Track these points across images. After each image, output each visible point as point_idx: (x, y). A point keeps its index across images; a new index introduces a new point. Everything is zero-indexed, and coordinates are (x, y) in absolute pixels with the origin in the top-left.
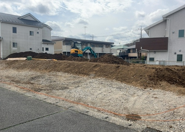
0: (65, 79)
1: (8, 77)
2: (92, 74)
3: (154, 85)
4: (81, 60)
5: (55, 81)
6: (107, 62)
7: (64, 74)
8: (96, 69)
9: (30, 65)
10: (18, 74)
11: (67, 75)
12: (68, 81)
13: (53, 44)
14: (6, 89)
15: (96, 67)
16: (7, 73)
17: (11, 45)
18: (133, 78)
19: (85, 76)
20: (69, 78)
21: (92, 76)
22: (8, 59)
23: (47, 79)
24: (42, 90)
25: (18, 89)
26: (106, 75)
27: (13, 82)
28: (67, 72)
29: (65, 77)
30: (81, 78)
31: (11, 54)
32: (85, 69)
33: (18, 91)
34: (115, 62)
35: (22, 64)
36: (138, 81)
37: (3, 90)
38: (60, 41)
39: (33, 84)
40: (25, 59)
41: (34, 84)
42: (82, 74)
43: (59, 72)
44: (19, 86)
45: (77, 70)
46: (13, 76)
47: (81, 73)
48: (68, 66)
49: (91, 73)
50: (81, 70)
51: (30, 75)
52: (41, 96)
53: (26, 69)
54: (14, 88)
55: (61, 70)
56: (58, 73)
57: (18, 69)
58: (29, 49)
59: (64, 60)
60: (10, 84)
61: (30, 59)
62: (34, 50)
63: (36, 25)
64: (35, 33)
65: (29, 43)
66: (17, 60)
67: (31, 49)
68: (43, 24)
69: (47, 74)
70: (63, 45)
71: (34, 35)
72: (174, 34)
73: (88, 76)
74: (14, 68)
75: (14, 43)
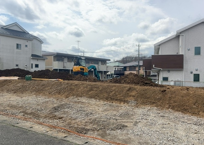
0: (101, 109)
2: (132, 101)
8: (133, 94)
9: (31, 87)
13: (44, 60)
20: (106, 107)
21: (133, 104)
24: (88, 130)
26: (154, 103)
28: (94, 98)
29: (98, 106)
38: (50, 56)
39: (62, 118)
40: (16, 78)
41: (64, 119)
42: (116, 100)
43: (81, 97)
45: (106, 95)
47: (114, 99)
48: (90, 89)
49: (128, 99)
50: (111, 95)
51: (43, 103)
55: (82, 94)
57: (15, 93)
58: (15, 66)
59: (71, 80)
60: (26, 119)
61: (29, 79)
62: (21, 67)
63: (25, 36)
64: (23, 46)
65: (15, 58)
66: (9, 80)
67: (17, 65)
68: (32, 36)
69: (65, 101)
70: (54, 61)
71: (22, 48)
72: (189, 51)
74: (10, 91)
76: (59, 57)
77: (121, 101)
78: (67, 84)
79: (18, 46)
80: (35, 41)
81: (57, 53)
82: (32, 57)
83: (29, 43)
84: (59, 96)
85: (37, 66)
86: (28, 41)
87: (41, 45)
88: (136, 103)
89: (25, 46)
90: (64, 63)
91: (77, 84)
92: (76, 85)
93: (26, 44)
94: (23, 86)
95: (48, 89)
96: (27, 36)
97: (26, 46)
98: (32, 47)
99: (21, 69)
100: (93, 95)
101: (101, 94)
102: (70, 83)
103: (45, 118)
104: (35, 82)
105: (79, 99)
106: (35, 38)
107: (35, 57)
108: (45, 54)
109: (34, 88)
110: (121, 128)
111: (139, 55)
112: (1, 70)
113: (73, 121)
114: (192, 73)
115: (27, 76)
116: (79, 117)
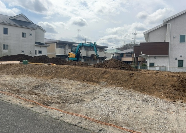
0: (73, 88)
1: (4, 85)
2: (103, 82)
3: (182, 97)
4: (82, 64)
5: (63, 91)
6: (114, 68)
7: (69, 81)
8: (106, 76)
9: (26, 70)
10: (15, 80)
11: (74, 83)
12: (79, 91)
13: (47, 47)
14: (6, 102)
15: (105, 73)
16: (2, 80)
18: (153, 87)
19: (95, 84)
20: (78, 87)
21: (103, 85)
23: (54, 89)
24: (52, 103)
25: (22, 102)
26: (120, 84)
27: (13, 92)
29: (73, 86)
30: (92, 87)
32: (93, 76)
33: (23, 104)
34: (123, 68)
35: (17, 68)
36: (161, 91)
37: (2, 103)
38: (53, 44)
39: (38, 94)
40: (18, 62)
41: (39, 95)
42: (91, 81)
43: (63, 78)
44: (21, 97)
45: (83, 77)
46: (11, 84)
47: (89, 80)
48: (72, 72)
49: (101, 81)
50: (88, 77)
51: (30, 82)
52: (54, 112)
53: (23, 75)
54: (16, 101)
55: (65, 76)
56: (61, 79)
57: (13, 74)
58: (21, 52)
59: (63, 64)
60: (10, 94)
61: (26, 63)
62: (26, 53)
63: (29, 26)
65: (21, 45)
66: (10, 64)
69: (49, 81)
70: (56, 48)
71: (27, 37)
72: (175, 39)
73: (98, 84)
74: (9, 73)
75: (4, 45)
76: (61, 44)
77: (94, 82)
78: (55, 67)
81: (59, 41)
82: (35, 45)
84: (46, 77)
86: (32, 30)
87: (44, 34)
88: (106, 84)
89: (29, 34)
90: (65, 50)
91: (63, 67)
92: (62, 69)
93: (31, 33)
94: (20, 69)
95: (39, 72)
98: (36, 35)
99: (25, 55)
100: (73, 77)
101: (80, 76)
102: (57, 67)
103: (25, 94)
104: (30, 65)
106: (39, 27)
107: (38, 44)
108: (49, 42)
109: (28, 71)
110: (78, 102)
111: (135, 42)
112: (8, 56)
113: (45, 97)
114: (176, 59)
115: (24, 60)
116: (52, 94)
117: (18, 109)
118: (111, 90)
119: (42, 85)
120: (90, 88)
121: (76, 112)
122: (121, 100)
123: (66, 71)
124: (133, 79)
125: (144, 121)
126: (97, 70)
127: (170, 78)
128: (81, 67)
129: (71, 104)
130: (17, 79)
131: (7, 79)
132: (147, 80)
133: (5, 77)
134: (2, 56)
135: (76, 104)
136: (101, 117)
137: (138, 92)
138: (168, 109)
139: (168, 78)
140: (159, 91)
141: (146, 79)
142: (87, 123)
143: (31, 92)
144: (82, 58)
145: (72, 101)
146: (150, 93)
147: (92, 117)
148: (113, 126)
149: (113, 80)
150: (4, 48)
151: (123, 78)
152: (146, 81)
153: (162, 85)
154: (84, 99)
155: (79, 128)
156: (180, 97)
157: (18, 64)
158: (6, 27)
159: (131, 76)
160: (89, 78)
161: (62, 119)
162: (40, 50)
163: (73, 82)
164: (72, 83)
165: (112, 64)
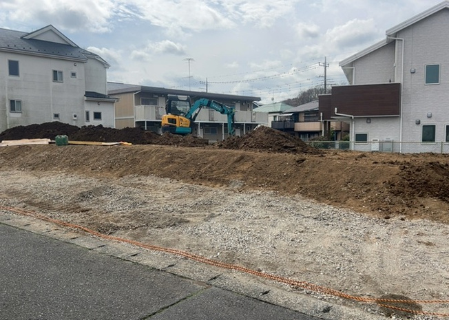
0: (168, 196)
1: (12, 193)
2: (236, 181)
3: (406, 208)
4: (194, 142)
5: (144, 203)
6: (265, 147)
7: (161, 181)
8: (244, 168)
9: (64, 158)
11: (170, 186)
12: (179, 201)
13: (113, 102)
14: (17, 228)
15: (242, 161)
16: (8, 182)
17: (5, 108)
18: (345, 189)
19: (217, 185)
20: (179, 193)
21: (236, 187)
22: (3, 142)
23: (124, 198)
24: (118, 228)
25: (52, 227)
26: (274, 183)
27: (33, 208)
28: (168, 177)
29: (168, 191)
30: (210, 193)
31: (7, 130)
32: (214, 168)
33: (54, 232)
34: (286, 147)
35: (42, 155)
36: (361, 197)
37: (11, 230)
38: (128, 95)
39: (87, 211)
40: (46, 141)
41: (91, 211)
42: (209, 180)
43: (147, 175)
44: (51, 217)
45: (193, 171)
46: (28, 191)
47: (205, 178)
48: (168, 160)
49: (232, 178)
50: (203, 170)
51: (71, 186)
52: (121, 245)
53: (56, 170)
54: (38, 226)
55: (151, 170)
56: (143, 178)
57: (33, 169)
58: (53, 116)
59: (149, 143)
60: (26, 212)
61: (62, 143)
62: (64, 120)
63: (69, 54)
64: (66, 75)
65: (51, 100)
66: (27, 146)
67: (56, 116)
68: (85, 52)
69: (115, 182)
70: (136, 105)
71: (64, 80)
72: (414, 75)
73: (225, 186)
74: (24, 167)
75: (12, 102)
76: (147, 95)
77: (217, 181)
78: (130, 150)
79: (56, 75)
80: (91, 64)
81: (142, 87)
82: (85, 98)
83: (79, 69)
84: (109, 173)
85: (98, 116)
86: (77, 64)
87: (105, 72)
88: (242, 184)
89: (70, 74)
90: (157, 108)
91: (147, 150)
92: (144, 153)
93: (74, 71)
94: (49, 156)
95: (94, 162)
96: (75, 53)
97: (74, 74)
98: (85, 76)
99: (62, 123)
100: (170, 172)
101: (185, 169)
103: (59, 210)
104: (72, 148)
105: (143, 179)
106: (93, 57)
107: (92, 96)
108: (119, 90)
109: (69, 161)
110: (174, 225)
111: (325, 85)
112: (21, 126)
113: (104, 216)
114: (418, 123)
115: (58, 137)
116: (118, 209)
117: (43, 242)
118: (252, 198)
119: (97, 191)
120: (205, 196)
121: (168, 244)
122: (268, 217)
123: (154, 159)
124: (303, 171)
125: (309, 259)
126: (224, 153)
127: (384, 167)
128: (188, 149)
129: (157, 230)
130: (44, 179)
131: (19, 181)
132: (333, 174)
133: (16, 176)
134: (8, 128)
135: (169, 229)
136: (218, 254)
137: (311, 200)
138: (368, 233)
139: (381, 168)
140: (357, 197)
141: (331, 171)
142: (189, 265)
143: (72, 207)
144: (199, 127)
145: (160, 223)
146: (337, 202)
147: (201, 254)
148: (241, 270)
149: (259, 176)
150: (13, 109)
151: (280, 170)
152: (332, 176)
153: (366, 184)
154: (188, 219)
155: (169, 275)
156: (400, 209)
157: (44, 145)
158: (14, 58)
159: (300, 165)
160: (205, 172)
161: (135, 259)
162: (97, 110)
163: (168, 182)
164: (165, 185)
165: (260, 140)
